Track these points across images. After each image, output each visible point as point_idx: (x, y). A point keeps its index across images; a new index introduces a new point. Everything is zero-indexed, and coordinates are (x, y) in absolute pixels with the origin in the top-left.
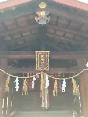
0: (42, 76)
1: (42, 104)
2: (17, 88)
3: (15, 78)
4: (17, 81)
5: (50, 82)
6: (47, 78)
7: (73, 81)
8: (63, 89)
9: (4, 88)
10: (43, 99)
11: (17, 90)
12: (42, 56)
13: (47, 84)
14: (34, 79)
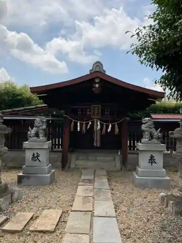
0: (95, 122)
1: (95, 142)
2: (79, 129)
3: (77, 123)
4: (78, 124)
5: (101, 126)
6: (99, 123)
7: (116, 125)
8: (109, 130)
9: (70, 129)
10: (95, 139)
11: (79, 130)
12: (96, 108)
13: (99, 127)
14: (90, 123)
